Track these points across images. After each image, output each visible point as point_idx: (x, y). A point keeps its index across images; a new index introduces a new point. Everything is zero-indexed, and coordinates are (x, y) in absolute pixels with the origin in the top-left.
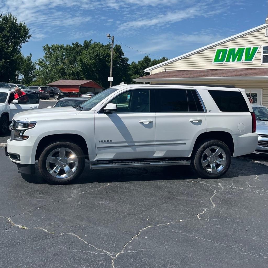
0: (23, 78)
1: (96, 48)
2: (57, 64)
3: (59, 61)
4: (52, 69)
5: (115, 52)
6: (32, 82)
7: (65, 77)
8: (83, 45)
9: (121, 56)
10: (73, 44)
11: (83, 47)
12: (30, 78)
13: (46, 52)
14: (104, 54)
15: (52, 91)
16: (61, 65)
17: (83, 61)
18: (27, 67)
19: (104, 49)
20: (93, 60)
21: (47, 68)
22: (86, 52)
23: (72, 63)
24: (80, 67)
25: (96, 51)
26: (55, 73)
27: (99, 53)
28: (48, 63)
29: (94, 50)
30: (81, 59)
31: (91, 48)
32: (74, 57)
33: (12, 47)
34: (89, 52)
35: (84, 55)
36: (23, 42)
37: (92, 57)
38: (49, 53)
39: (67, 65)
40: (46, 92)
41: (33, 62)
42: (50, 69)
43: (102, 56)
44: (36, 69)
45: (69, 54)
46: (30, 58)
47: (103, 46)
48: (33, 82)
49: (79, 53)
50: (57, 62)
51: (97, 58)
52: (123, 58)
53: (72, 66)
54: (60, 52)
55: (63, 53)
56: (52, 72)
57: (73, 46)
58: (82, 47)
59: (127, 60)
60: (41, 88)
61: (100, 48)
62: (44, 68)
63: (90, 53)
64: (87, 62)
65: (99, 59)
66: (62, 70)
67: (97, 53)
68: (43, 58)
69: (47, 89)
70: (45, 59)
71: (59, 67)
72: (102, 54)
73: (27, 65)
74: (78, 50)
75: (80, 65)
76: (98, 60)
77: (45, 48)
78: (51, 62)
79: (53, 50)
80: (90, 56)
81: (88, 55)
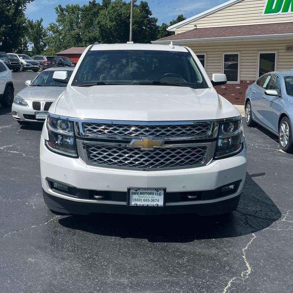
0: (33, 46)
1: (117, 6)
2: (72, 28)
3: (74, 25)
4: (65, 36)
5: (141, 11)
6: (43, 52)
7: (81, 44)
8: (101, 4)
9: (149, 16)
10: (90, 3)
11: (102, 6)
12: (41, 47)
13: (58, 14)
14: (127, 15)
15: (60, 62)
16: (76, 30)
17: (101, 24)
18: (37, 34)
19: (127, 7)
20: (113, 22)
21: (60, 34)
22: (105, 13)
23: (89, 27)
24: (98, 32)
25: (117, 10)
26: (69, 40)
27: (120, 13)
28: (61, 28)
29: (114, 10)
30: (99, 22)
31: (111, 7)
32: (91, 20)
33: (14, 9)
34: (109, 12)
35: (103, 16)
36: (27, 1)
37: (113, 18)
38: (61, 15)
39: (82, 29)
40: (54, 63)
41: (44, 28)
42: (63, 35)
43: (124, 16)
44: (48, 35)
45: (85, 16)
46: (41, 23)
47: (126, 4)
48: (45, 52)
49: (96, 14)
50: (72, 26)
51: (118, 19)
52: (151, 19)
53: (88, 31)
54: (75, 14)
55: (78, 15)
56: (66, 39)
57: (89, 5)
58: (100, 6)
59: (156, 21)
60: (47, 57)
61: (121, 7)
62: (57, 34)
63: (109, 14)
64: (106, 25)
65: (121, 20)
66: (77, 36)
67: (118, 13)
68: (55, 23)
69: (55, 59)
70: (57, 23)
71: (73, 33)
72: (124, 14)
73: (37, 31)
74: (95, 10)
75: (98, 29)
76: (119, 22)
77: (57, 9)
78: (64, 27)
79: (67, 11)
80: (110, 17)
81: (108, 16)
